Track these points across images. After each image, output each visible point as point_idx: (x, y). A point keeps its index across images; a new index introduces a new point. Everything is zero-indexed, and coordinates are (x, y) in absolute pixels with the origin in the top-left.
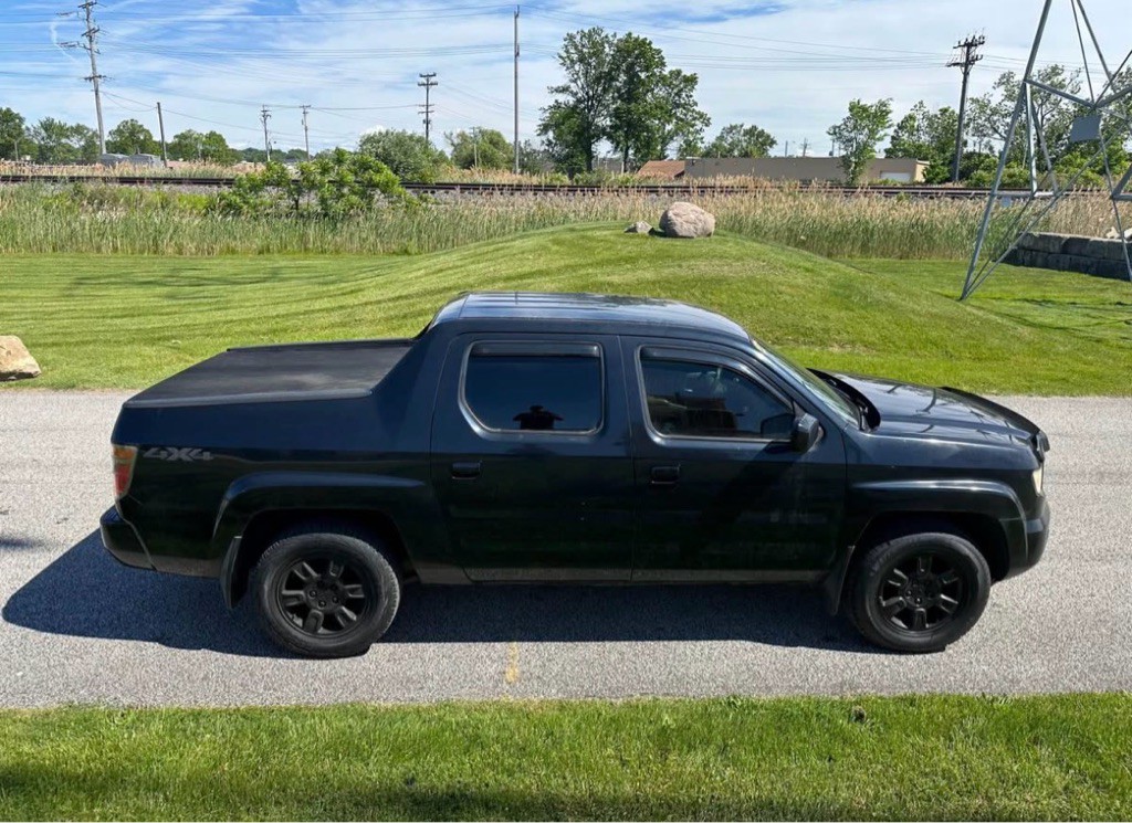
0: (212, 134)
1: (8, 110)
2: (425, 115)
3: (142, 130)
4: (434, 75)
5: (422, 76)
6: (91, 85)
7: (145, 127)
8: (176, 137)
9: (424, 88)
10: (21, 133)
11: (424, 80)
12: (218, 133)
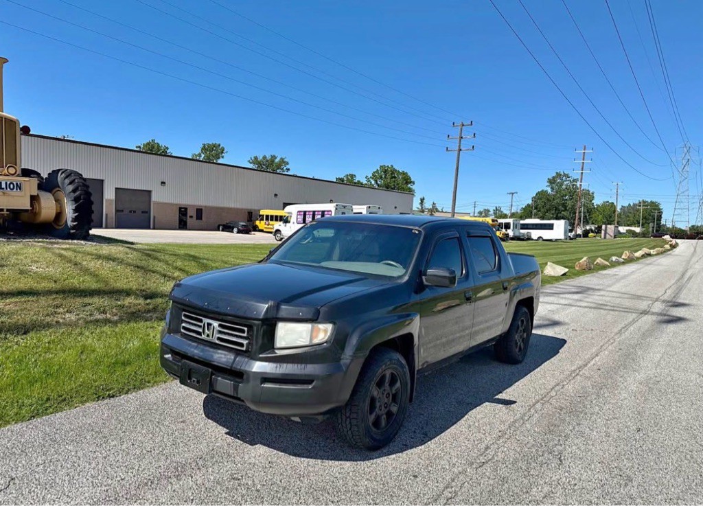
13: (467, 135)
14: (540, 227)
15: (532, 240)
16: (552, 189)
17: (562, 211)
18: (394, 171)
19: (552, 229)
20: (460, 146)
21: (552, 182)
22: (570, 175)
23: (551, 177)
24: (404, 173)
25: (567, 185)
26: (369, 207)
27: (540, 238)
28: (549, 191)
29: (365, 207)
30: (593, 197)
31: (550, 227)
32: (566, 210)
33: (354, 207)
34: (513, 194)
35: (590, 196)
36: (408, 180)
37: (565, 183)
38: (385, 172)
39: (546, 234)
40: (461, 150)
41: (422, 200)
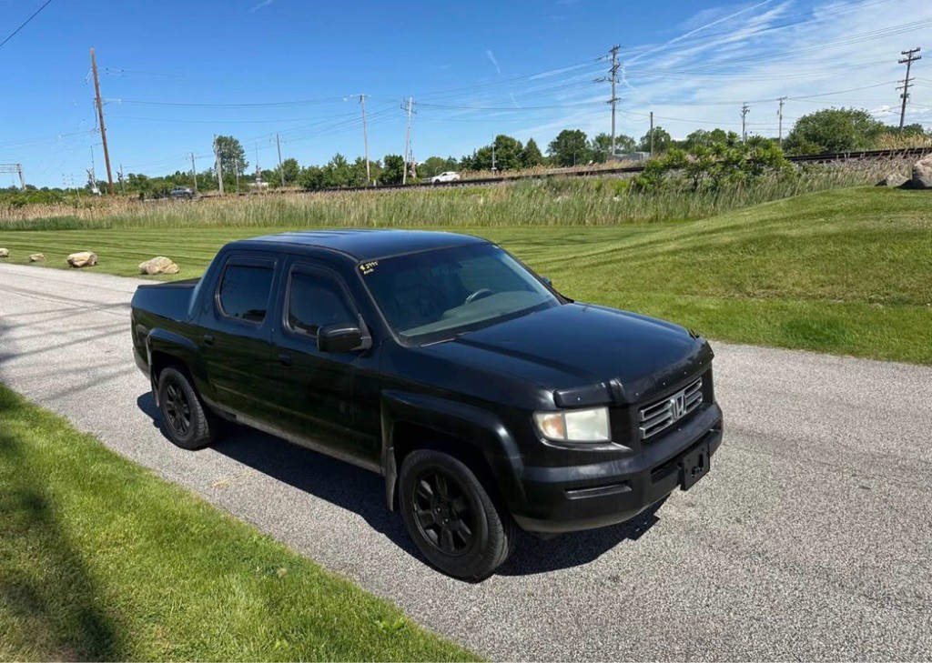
0: (717, 130)
1: (578, 131)
2: (903, 89)
3: (664, 134)
4: (918, 50)
5: (903, 53)
6: (611, 106)
7: (666, 132)
8: (689, 136)
9: (905, 65)
10: (583, 146)
11: (906, 57)
12: (721, 129)
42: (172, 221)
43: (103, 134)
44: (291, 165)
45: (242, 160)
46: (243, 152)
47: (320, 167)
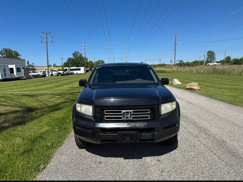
13: (49, 37)
14: (76, 70)
15: (74, 74)
16: (74, 57)
17: (79, 64)
18: (10, 51)
19: (80, 70)
20: (47, 41)
21: (74, 54)
22: (79, 52)
23: (73, 53)
24: (15, 52)
25: (79, 56)
26: (16, 65)
27: (77, 73)
28: (74, 58)
29: (14, 65)
30: (88, 59)
31: (80, 69)
32: (80, 64)
33: (9, 66)
34: (62, 59)
35: (87, 59)
36: (17, 54)
37: (78, 55)
38: (6, 51)
39: (79, 72)
40: (47, 42)
41: (28, 62)
42: (186, 72)
43: (175, 51)
44: (228, 58)
45: (214, 57)
46: (215, 55)
47: (238, 59)
